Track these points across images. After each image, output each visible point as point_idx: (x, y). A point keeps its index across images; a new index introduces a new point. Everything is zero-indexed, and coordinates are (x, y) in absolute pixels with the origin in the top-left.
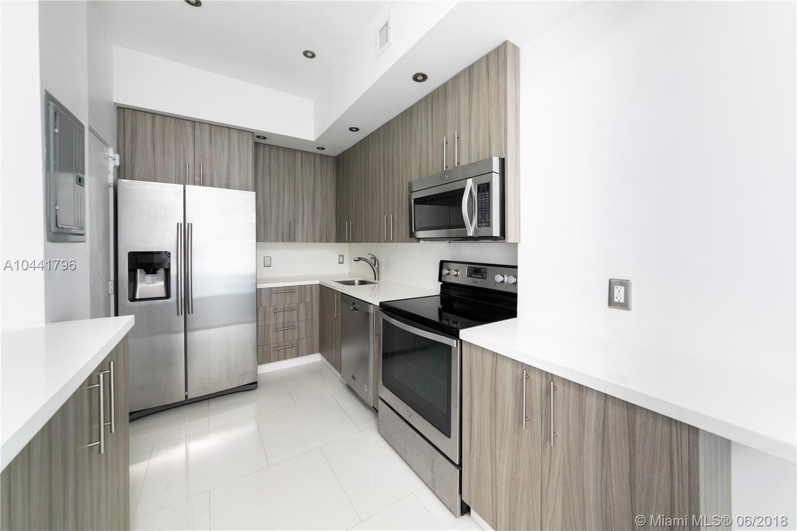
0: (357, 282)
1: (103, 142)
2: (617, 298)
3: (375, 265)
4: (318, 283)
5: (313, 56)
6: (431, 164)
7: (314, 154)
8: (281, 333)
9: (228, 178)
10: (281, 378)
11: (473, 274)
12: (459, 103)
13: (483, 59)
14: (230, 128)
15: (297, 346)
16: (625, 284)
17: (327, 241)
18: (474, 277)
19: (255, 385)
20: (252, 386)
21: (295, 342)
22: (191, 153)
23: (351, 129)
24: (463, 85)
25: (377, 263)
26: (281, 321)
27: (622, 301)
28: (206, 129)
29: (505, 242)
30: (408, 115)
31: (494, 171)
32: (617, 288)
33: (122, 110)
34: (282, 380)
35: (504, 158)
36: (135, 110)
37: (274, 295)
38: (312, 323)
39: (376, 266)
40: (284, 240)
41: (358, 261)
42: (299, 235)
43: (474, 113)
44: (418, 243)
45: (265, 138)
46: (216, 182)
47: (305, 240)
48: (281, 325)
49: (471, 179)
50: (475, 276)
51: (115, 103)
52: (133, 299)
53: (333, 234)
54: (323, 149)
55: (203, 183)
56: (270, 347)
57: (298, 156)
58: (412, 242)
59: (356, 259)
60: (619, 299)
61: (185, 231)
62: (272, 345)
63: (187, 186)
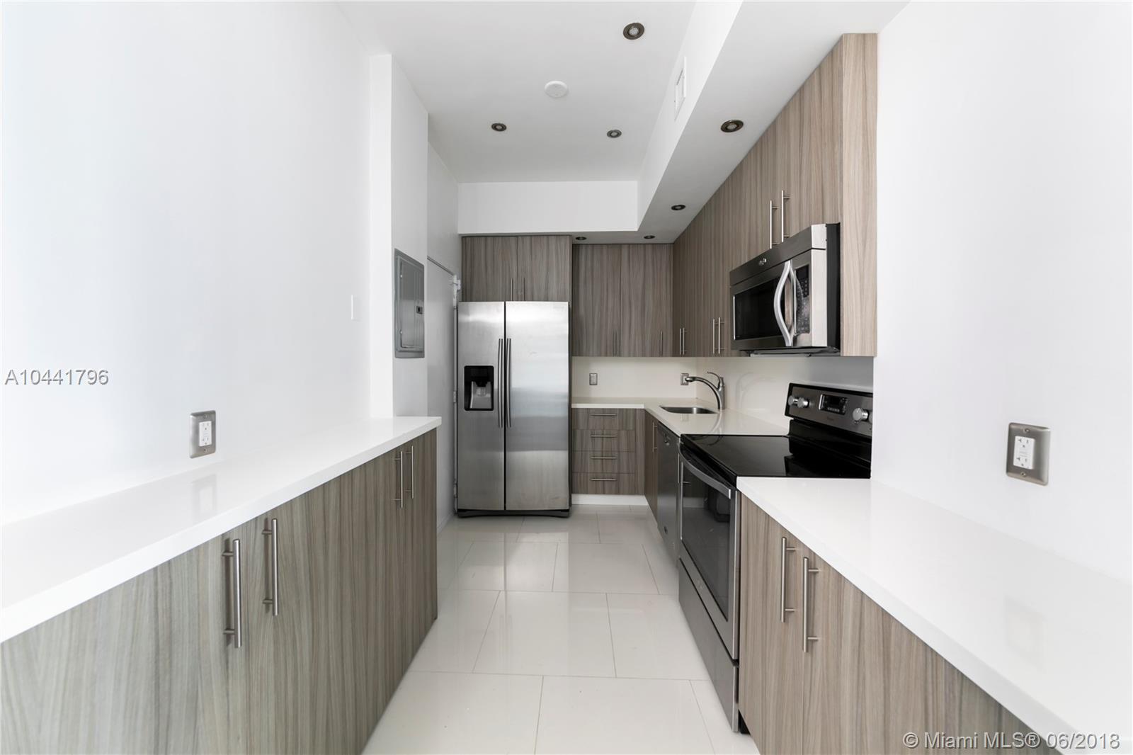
0: (695, 410)
1: (449, 272)
2: (1019, 459)
3: (718, 389)
4: (643, 407)
5: (619, 134)
6: (760, 239)
7: (644, 244)
8: (600, 461)
9: (547, 289)
10: (597, 515)
11: (830, 407)
12: (789, 146)
13: (815, 73)
14: (548, 235)
15: (618, 481)
16: (1037, 434)
17: (661, 355)
18: (829, 411)
19: (567, 513)
20: (563, 514)
21: (615, 475)
22: (515, 268)
23: (674, 208)
24: (793, 117)
25: (721, 385)
26: (599, 448)
27: (1029, 465)
28: (527, 240)
29: (839, 356)
30: (737, 174)
31: (813, 247)
32: (1020, 440)
33: (465, 239)
34: (597, 518)
35: (839, 224)
36: (472, 237)
37: (591, 418)
38: (636, 456)
39: (720, 389)
40: (608, 354)
41: (691, 381)
42: (625, 350)
43: (804, 159)
44: (749, 358)
45: (584, 238)
46: (536, 294)
47: (633, 354)
48: (599, 453)
49: (789, 261)
50: (831, 409)
51: (460, 235)
52: (467, 408)
53: (669, 346)
54: (652, 237)
55: (524, 298)
56: (587, 477)
57: (625, 251)
58: (740, 356)
59: (688, 379)
60: (1023, 461)
61: (505, 345)
62: (589, 474)
63: (507, 302)
